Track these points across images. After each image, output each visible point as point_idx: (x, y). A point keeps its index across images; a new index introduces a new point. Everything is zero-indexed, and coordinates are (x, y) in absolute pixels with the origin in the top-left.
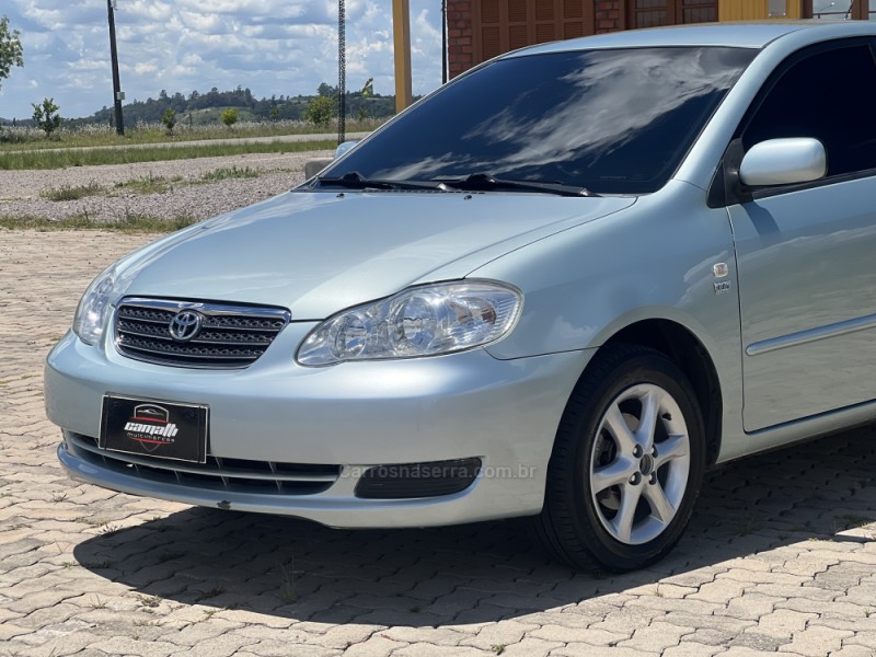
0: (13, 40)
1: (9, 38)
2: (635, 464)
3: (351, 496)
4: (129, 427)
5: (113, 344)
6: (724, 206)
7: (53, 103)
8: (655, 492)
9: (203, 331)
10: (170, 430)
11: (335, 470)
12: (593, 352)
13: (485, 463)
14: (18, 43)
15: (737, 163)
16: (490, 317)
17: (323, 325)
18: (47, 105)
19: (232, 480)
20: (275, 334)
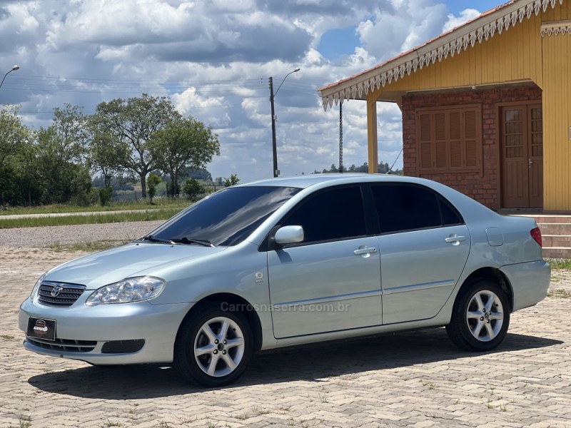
0: (214, 140)
1: (212, 139)
2: (216, 346)
3: (100, 352)
4: (35, 328)
5: (36, 298)
6: (267, 251)
7: (237, 177)
8: (227, 358)
9: (61, 293)
10: (45, 329)
11: (95, 343)
12: (194, 304)
13: (146, 342)
14: (217, 142)
15: (274, 234)
16: (152, 290)
17: (96, 291)
18: (233, 178)
19: (66, 347)
20: (80, 295)
